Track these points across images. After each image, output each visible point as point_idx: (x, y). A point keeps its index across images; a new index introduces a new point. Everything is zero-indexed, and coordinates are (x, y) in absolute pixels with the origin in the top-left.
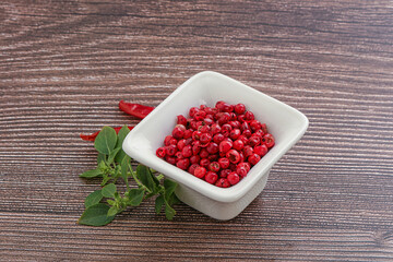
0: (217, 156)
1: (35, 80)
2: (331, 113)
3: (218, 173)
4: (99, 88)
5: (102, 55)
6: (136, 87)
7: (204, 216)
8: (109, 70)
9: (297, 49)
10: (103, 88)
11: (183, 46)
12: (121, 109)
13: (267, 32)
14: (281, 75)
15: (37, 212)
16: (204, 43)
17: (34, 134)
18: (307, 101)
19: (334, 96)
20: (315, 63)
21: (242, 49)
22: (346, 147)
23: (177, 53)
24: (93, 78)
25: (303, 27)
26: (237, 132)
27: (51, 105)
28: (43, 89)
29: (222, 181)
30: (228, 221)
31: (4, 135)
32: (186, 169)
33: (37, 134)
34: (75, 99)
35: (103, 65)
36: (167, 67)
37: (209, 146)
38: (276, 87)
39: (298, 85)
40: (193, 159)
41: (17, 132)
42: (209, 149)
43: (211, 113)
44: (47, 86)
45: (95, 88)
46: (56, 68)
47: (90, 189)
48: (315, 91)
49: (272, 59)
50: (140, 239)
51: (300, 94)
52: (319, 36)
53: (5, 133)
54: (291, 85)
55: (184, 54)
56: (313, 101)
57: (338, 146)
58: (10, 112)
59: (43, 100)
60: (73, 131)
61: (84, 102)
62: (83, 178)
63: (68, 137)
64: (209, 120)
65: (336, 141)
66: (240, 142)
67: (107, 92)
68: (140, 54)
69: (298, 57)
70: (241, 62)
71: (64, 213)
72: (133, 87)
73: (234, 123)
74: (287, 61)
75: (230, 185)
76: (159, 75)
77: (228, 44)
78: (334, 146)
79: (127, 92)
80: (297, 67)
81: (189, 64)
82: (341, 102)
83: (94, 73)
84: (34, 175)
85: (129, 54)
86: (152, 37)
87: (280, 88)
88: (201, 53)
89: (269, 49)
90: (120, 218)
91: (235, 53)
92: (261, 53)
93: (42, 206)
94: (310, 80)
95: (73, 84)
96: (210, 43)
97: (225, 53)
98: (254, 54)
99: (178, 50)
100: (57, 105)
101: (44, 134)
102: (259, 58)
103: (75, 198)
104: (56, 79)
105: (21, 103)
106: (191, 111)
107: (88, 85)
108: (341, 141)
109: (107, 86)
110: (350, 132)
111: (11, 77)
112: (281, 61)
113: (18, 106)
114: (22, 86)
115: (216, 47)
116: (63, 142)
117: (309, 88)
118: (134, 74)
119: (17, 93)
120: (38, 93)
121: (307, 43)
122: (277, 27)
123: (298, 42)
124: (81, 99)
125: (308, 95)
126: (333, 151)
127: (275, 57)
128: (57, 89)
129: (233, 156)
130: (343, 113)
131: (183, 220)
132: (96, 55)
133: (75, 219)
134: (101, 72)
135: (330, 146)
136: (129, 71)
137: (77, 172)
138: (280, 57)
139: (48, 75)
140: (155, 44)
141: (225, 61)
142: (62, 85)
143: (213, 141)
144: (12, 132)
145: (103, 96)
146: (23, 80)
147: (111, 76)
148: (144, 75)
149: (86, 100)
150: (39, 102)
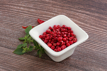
0: (56, 41)
1: (16, 7)
2: (101, 36)
3: (55, 47)
4: (34, 14)
5: (38, 4)
6: (45, 16)
7: (51, 59)
8: (38, 9)
9: (97, 15)
10: (35, 14)
11: (62, 7)
12: (38, 21)
13: (89, 7)
14: (89, 21)
15: (2, 47)
16: (69, 7)
17: (10, 23)
18: (95, 31)
19: (103, 31)
20: (101, 20)
21: (80, 11)
22: (102, 47)
23: (60, 8)
24: (33, 10)
25: (100, 8)
26: (65, 35)
27: (18, 16)
28: (17, 10)
29: (56, 49)
30: (58, 62)
31: (1, 22)
32: (47, 43)
33: (11, 23)
34: (26, 15)
35: (37, 7)
36: (56, 12)
37: (55, 38)
38: (86, 25)
39: (93, 25)
40: (49, 41)
41: (5, 21)
42: (55, 39)
43: (60, 28)
44: (19, 10)
45: (32, 13)
46: (23, 5)
47: (20, 43)
48: (98, 28)
49: (88, 16)
50: (29, 61)
51: (93, 28)
52: (105, 12)
53: (2, 21)
54: (91, 25)
55: (62, 9)
56: (96, 31)
57: (99, 47)
58: (5, 15)
59: (16, 13)
60: (22, 25)
61: (28, 17)
62: (19, 39)
63: (19, 26)
64: (58, 30)
65: (100, 45)
66: (65, 39)
67: (36, 15)
68: (49, 6)
69: (96, 17)
70: (78, 15)
71: (10, 49)
72: (44, 16)
73: (65, 33)
74: (92, 18)
75: (58, 51)
76: (52, 14)
77: (76, 9)
78: (98, 46)
79: (41, 17)
80: (95, 20)
81: (62, 12)
82: (105, 34)
83: (34, 9)
84: (6, 35)
85: (46, 6)
86: (54, 2)
87: (88, 25)
88: (67, 10)
89: (88, 13)
90: (26, 54)
91: (78, 12)
92: (85, 14)
93: (4, 45)
94: (98, 25)
95: (27, 11)
96: (71, 7)
97: (74, 11)
98: (83, 13)
99: (61, 7)
100: (20, 16)
101: (13, 24)
102: (84, 15)
103: (15, 45)
104: (22, 8)
105: (9, 13)
106: (54, 26)
107: (31, 12)
108: (101, 45)
109: (36, 13)
110: (105, 43)
111: (9, 5)
112: (91, 17)
113: (8, 14)
114: (11, 8)
115: (72, 9)
116: (17, 27)
117: (97, 27)
118: (45, 12)
119: (9, 10)
120: (15, 11)
121: (100, 13)
122: (93, 7)
123: (97, 13)
124: (27, 16)
125: (95, 29)
126: (97, 48)
127: (89, 15)
128: (21, 11)
129: (61, 43)
130: (104, 37)
131: (44, 59)
132: (36, 4)
133: (12, 51)
134: (36, 9)
135: (97, 46)
136: (44, 10)
137: (18, 37)
138: (91, 16)
139: (20, 7)
140: (54, 4)
141: (74, 14)
142: (23, 10)
143: (57, 36)
144: (4, 21)
145: (34, 16)
146: (12, 7)
147: (38, 11)
148: (48, 13)
149: (29, 16)
150: (15, 14)
